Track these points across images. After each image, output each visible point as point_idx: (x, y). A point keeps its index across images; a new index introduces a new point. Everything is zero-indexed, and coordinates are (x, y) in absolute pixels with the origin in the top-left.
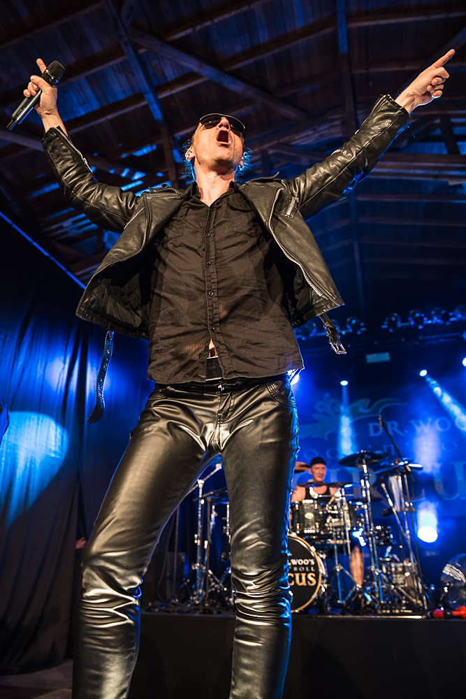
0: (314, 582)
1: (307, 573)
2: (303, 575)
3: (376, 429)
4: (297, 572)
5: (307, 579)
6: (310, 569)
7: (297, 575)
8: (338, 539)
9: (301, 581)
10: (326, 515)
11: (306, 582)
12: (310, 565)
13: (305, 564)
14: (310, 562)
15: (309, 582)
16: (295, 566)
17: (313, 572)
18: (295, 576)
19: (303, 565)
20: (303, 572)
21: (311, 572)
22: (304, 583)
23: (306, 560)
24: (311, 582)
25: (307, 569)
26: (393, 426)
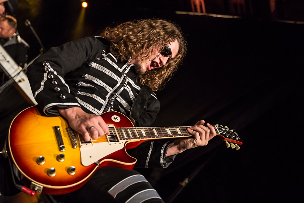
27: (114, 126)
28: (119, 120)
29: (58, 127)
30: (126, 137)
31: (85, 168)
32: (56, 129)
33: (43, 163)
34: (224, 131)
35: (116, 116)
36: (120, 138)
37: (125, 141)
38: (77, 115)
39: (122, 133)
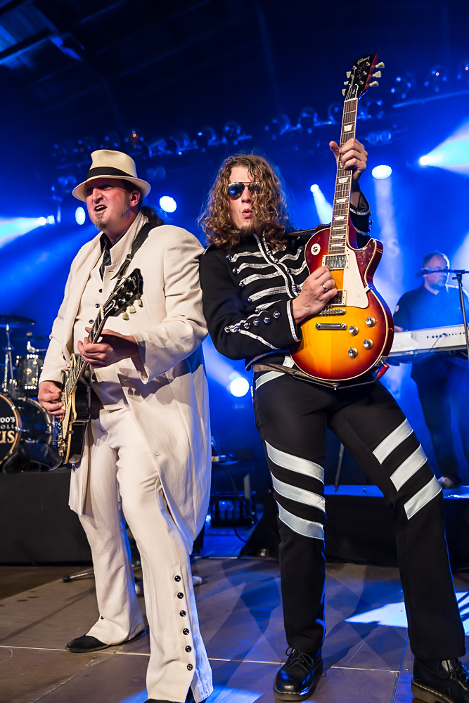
0: (13, 440)
1: (7, 430)
2: (4, 433)
5: (7, 437)
6: (10, 426)
11: (6, 440)
12: (10, 423)
13: (7, 422)
14: (11, 420)
15: (8, 440)
17: (12, 430)
19: (5, 423)
20: (4, 430)
21: (10, 429)
22: (4, 441)
23: (8, 418)
24: (10, 439)
25: (8, 427)
27: (325, 256)
28: (317, 246)
29: (317, 325)
30: (341, 245)
31: (371, 306)
32: (319, 328)
33: (356, 350)
34: (354, 87)
35: (312, 250)
36: (341, 252)
37: (346, 246)
38: (304, 305)
39: (335, 248)
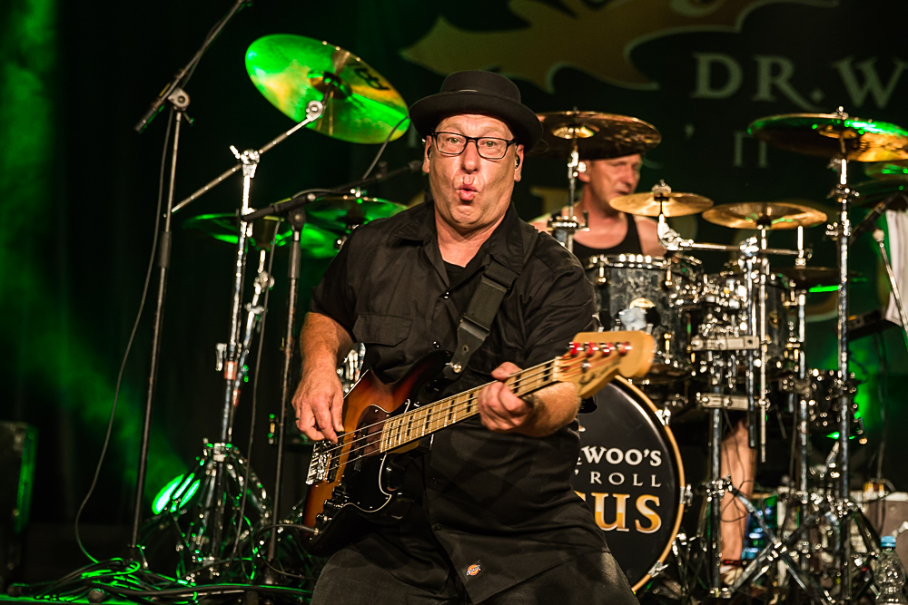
0: (657, 523)
1: (635, 494)
2: (621, 500)
3: (719, 76)
4: (599, 488)
5: (632, 512)
6: (645, 479)
7: (600, 499)
8: (727, 392)
9: (610, 515)
10: (698, 312)
11: (629, 523)
12: (645, 467)
13: (630, 462)
14: (647, 459)
15: (638, 523)
16: (593, 466)
17: (653, 492)
18: (592, 501)
19: (623, 467)
20: (621, 490)
21: (647, 490)
22: (620, 524)
23: (634, 451)
24: (646, 522)
25: (636, 481)
26: (776, 70)
